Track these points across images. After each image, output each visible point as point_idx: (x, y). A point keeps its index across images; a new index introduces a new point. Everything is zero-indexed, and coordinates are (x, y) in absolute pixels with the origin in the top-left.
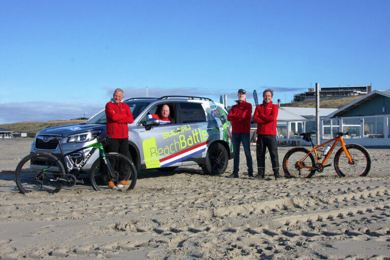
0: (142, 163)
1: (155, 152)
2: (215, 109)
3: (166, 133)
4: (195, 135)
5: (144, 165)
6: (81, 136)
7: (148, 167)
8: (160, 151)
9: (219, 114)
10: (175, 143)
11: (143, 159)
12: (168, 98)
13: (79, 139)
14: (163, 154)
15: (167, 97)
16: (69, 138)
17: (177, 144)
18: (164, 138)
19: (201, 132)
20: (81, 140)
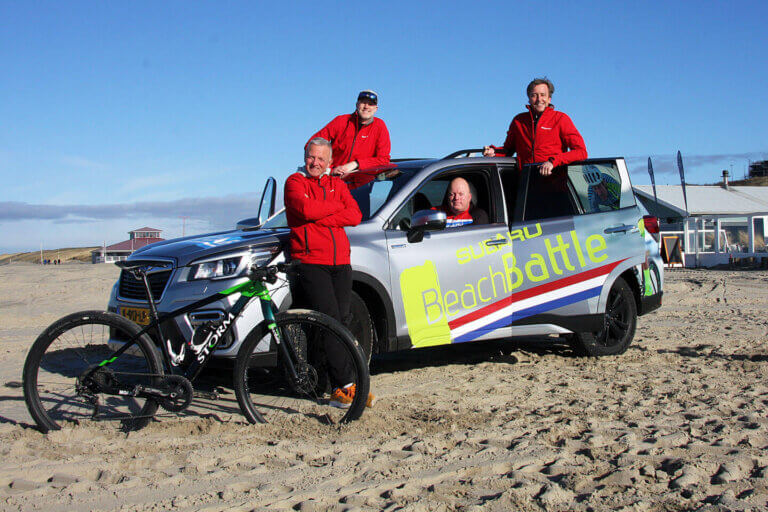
0: (400, 332)
1: (436, 303)
2: (599, 181)
3: (465, 249)
4: (556, 249)
5: (407, 339)
6: (226, 263)
7: (417, 342)
8: (451, 298)
9: (610, 195)
10: (492, 276)
11: (404, 321)
12: (472, 155)
13: (220, 270)
14: (459, 306)
15: (469, 152)
16: (195, 269)
17: (498, 280)
18: (461, 262)
19: (582, 244)
20: (225, 273)
